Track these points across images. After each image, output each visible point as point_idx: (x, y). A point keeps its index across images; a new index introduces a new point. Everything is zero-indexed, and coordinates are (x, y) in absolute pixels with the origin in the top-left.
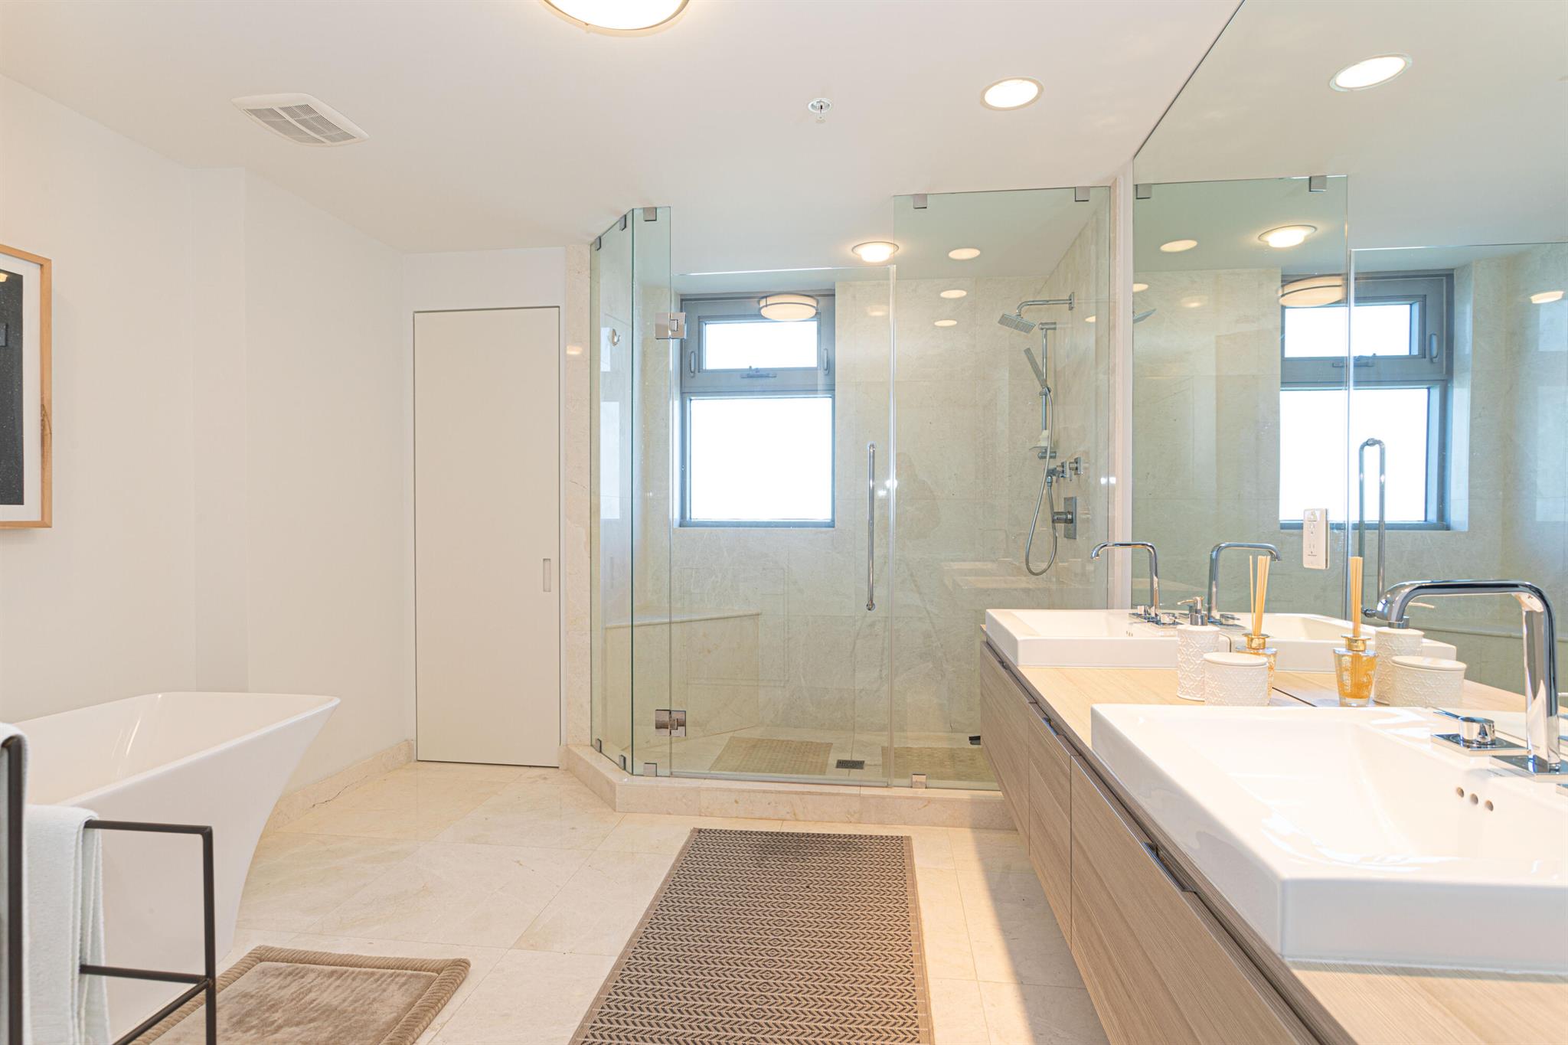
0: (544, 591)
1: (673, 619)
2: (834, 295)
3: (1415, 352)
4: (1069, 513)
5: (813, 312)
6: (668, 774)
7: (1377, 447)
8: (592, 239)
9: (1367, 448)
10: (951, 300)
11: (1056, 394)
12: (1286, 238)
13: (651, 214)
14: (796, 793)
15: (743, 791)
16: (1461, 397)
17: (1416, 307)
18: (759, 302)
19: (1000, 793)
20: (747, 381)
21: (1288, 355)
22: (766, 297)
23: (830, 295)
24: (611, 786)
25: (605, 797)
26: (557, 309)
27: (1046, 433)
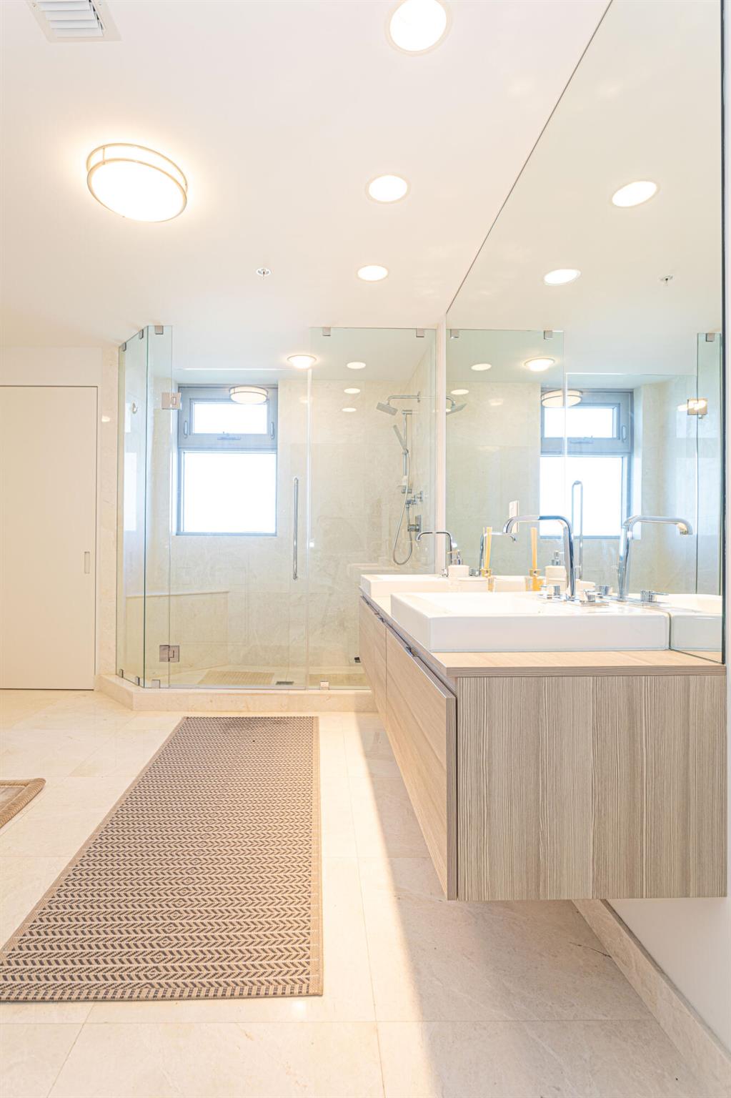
0: (85, 573)
1: (172, 593)
2: (277, 388)
3: (615, 436)
4: (418, 525)
5: (265, 398)
6: (167, 686)
7: (579, 485)
8: (120, 344)
9: (575, 486)
10: (350, 394)
11: (412, 454)
12: (539, 365)
13: (160, 330)
14: (248, 694)
15: (216, 694)
16: (637, 461)
17: (615, 409)
18: (230, 391)
19: (370, 691)
20: (220, 442)
21: (547, 435)
22: (234, 388)
23: (276, 388)
24: (130, 695)
25: (125, 703)
26: (96, 388)
27: (406, 477)
